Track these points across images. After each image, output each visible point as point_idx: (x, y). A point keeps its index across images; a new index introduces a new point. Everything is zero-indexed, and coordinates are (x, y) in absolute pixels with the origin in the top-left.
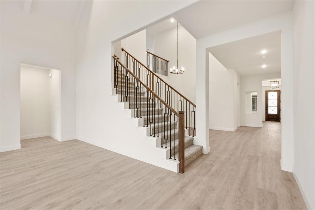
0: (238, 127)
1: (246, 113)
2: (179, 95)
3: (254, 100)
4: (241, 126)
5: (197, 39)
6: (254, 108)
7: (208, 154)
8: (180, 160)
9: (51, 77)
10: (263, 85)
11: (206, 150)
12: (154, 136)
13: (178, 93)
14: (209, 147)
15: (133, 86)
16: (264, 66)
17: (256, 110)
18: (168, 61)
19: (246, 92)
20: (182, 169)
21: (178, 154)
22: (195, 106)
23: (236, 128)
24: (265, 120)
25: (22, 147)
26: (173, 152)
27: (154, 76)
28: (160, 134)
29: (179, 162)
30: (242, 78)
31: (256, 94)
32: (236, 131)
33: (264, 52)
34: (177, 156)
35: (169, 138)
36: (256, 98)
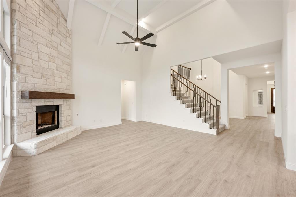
0: (246, 116)
1: (253, 106)
2: (209, 96)
3: (261, 96)
4: (249, 116)
5: (221, 63)
6: (261, 102)
7: (229, 129)
8: (217, 129)
9: (125, 85)
10: (267, 84)
11: (228, 127)
12: (201, 118)
13: (208, 94)
14: (229, 126)
15: (176, 90)
16: (268, 73)
17: (262, 104)
18: (191, 69)
19: (253, 90)
20: (218, 133)
21: (216, 126)
22: (220, 102)
23: (245, 117)
24: (270, 112)
25: (122, 123)
26: (212, 125)
27: (191, 83)
28: (204, 117)
29: (216, 130)
30: (250, 80)
31: (262, 91)
32: (246, 119)
33: (266, 66)
34: (215, 127)
35: (210, 118)
36: (262, 94)
